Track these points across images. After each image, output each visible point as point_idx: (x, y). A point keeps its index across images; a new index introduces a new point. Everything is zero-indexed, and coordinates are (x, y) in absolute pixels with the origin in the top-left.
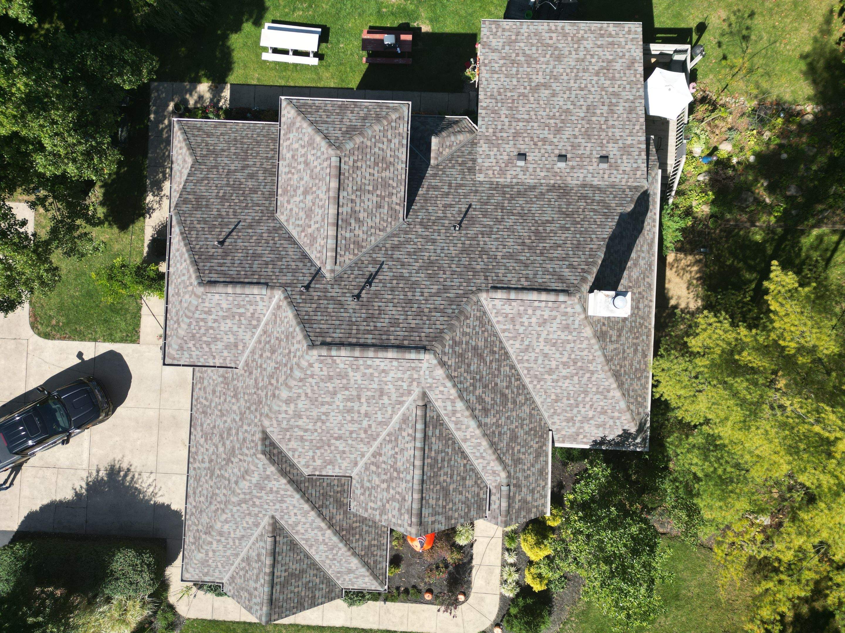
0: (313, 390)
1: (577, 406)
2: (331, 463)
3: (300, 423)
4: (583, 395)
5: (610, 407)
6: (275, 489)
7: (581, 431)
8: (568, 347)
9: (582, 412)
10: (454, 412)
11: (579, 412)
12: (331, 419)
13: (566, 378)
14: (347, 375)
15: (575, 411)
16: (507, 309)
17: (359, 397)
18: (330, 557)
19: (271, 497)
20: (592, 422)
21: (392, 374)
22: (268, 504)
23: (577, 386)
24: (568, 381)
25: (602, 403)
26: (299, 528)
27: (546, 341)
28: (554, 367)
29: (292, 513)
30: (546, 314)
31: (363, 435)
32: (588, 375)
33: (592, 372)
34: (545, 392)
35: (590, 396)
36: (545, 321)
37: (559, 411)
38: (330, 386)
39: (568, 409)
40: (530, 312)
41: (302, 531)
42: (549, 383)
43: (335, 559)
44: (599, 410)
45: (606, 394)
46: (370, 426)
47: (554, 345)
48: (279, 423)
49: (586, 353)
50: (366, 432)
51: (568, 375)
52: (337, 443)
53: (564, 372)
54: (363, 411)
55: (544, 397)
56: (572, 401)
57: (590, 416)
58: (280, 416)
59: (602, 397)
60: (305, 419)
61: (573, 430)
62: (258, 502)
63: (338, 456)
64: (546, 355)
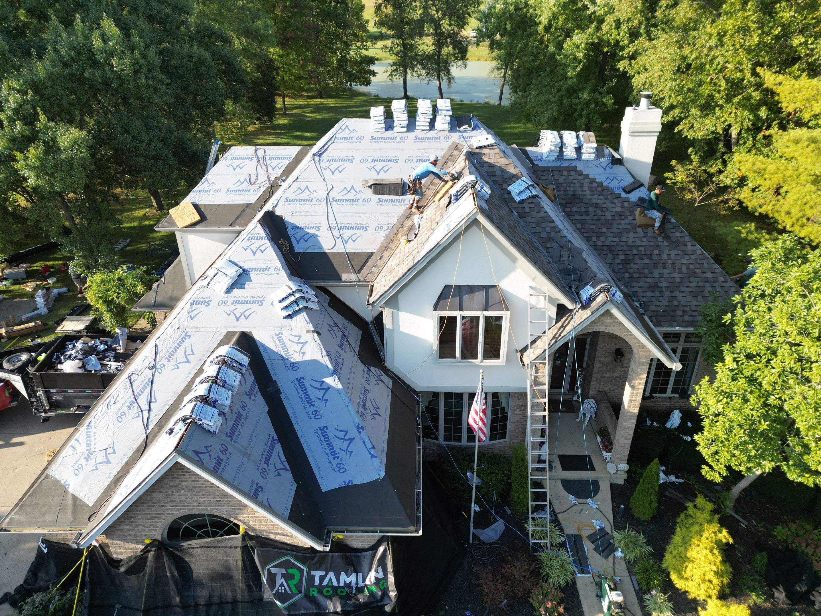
4: (656, 252)
5: (697, 266)
7: (676, 303)
9: (665, 275)
20: (683, 289)
23: (644, 239)
24: (631, 234)
25: (684, 261)
28: (609, 218)
34: (611, 250)
35: (666, 252)
37: (636, 275)
39: (646, 271)
42: (610, 239)
44: (684, 270)
45: (683, 248)
51: (629, 226)
55: (611, 257)
56: (647, 261)
57: (678, 280)
59: (680, 252)
61: (665, 303)
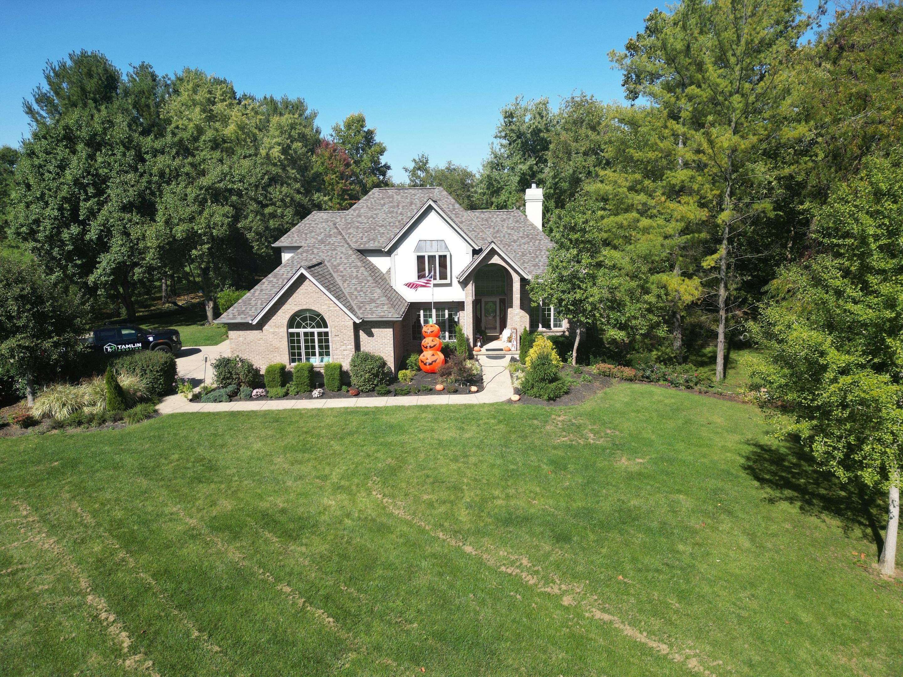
0: (372, 204)
1: (537, 257)
2: (374, 240)
3: (360, 219)
6: (332, 242)
8: (521, 229)
10: (454, 209)
11: (540, 261)
12: (379, 217)
13: (525, 244)
14: (393, 197)
15: (537, 260)
16: (482, 216)
17: (398, 206)
18: (359, 289)
19: (327, 247)
21: (418, 195)
22: (323, 252)
26: (341, 268)
27: (508, 228)
29: (338, 257)
30: (505, 217)
31: (397, 224)
32: (538, 242)
33: (540, 240)
36: (505, 220)
38: (382, 202)
40: (495, 216)
41: (342, 269)
43: (362, 291)
46: (402, 219)
47: (513, 229)
48: (346, 220)
49: (532, 231)
50: (399, 222)
52: (380, 229)
53: (523, 241)
54: (399, 212)
58: (348, 217)
60: (363, 217)
62: (315, 251)
63: (379, 236)
64: (510, 234)
